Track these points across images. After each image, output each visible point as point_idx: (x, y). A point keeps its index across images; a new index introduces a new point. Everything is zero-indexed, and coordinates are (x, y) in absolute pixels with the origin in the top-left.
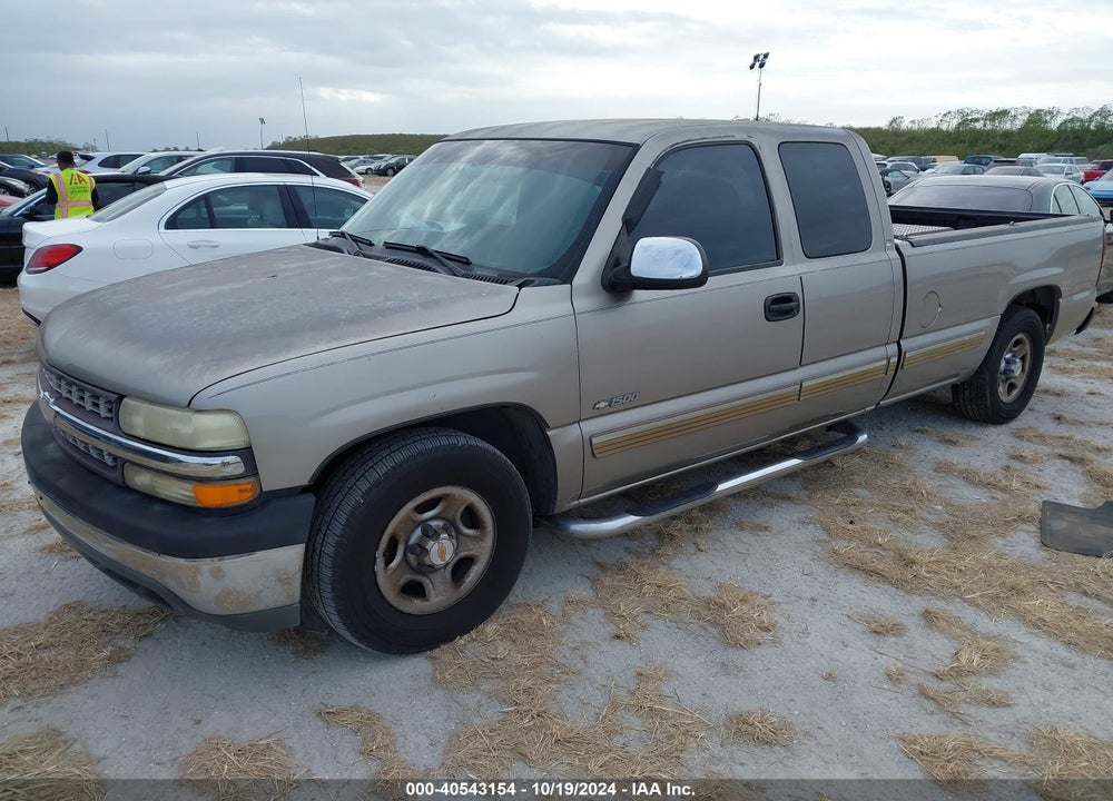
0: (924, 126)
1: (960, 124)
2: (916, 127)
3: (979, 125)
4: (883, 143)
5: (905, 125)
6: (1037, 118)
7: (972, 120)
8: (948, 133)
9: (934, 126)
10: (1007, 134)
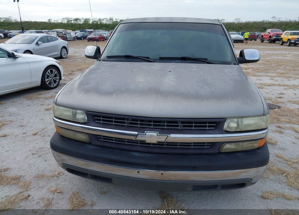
0: (57, 22)
1: (67, 21)
2: (55, 22)
3: (73, 22)
4: (48, 26)
5: (52, 21)
6: (86, 21)
7: (70, 21)
8: (65, 24)
9: (61, 22)
10: (80, 24)
